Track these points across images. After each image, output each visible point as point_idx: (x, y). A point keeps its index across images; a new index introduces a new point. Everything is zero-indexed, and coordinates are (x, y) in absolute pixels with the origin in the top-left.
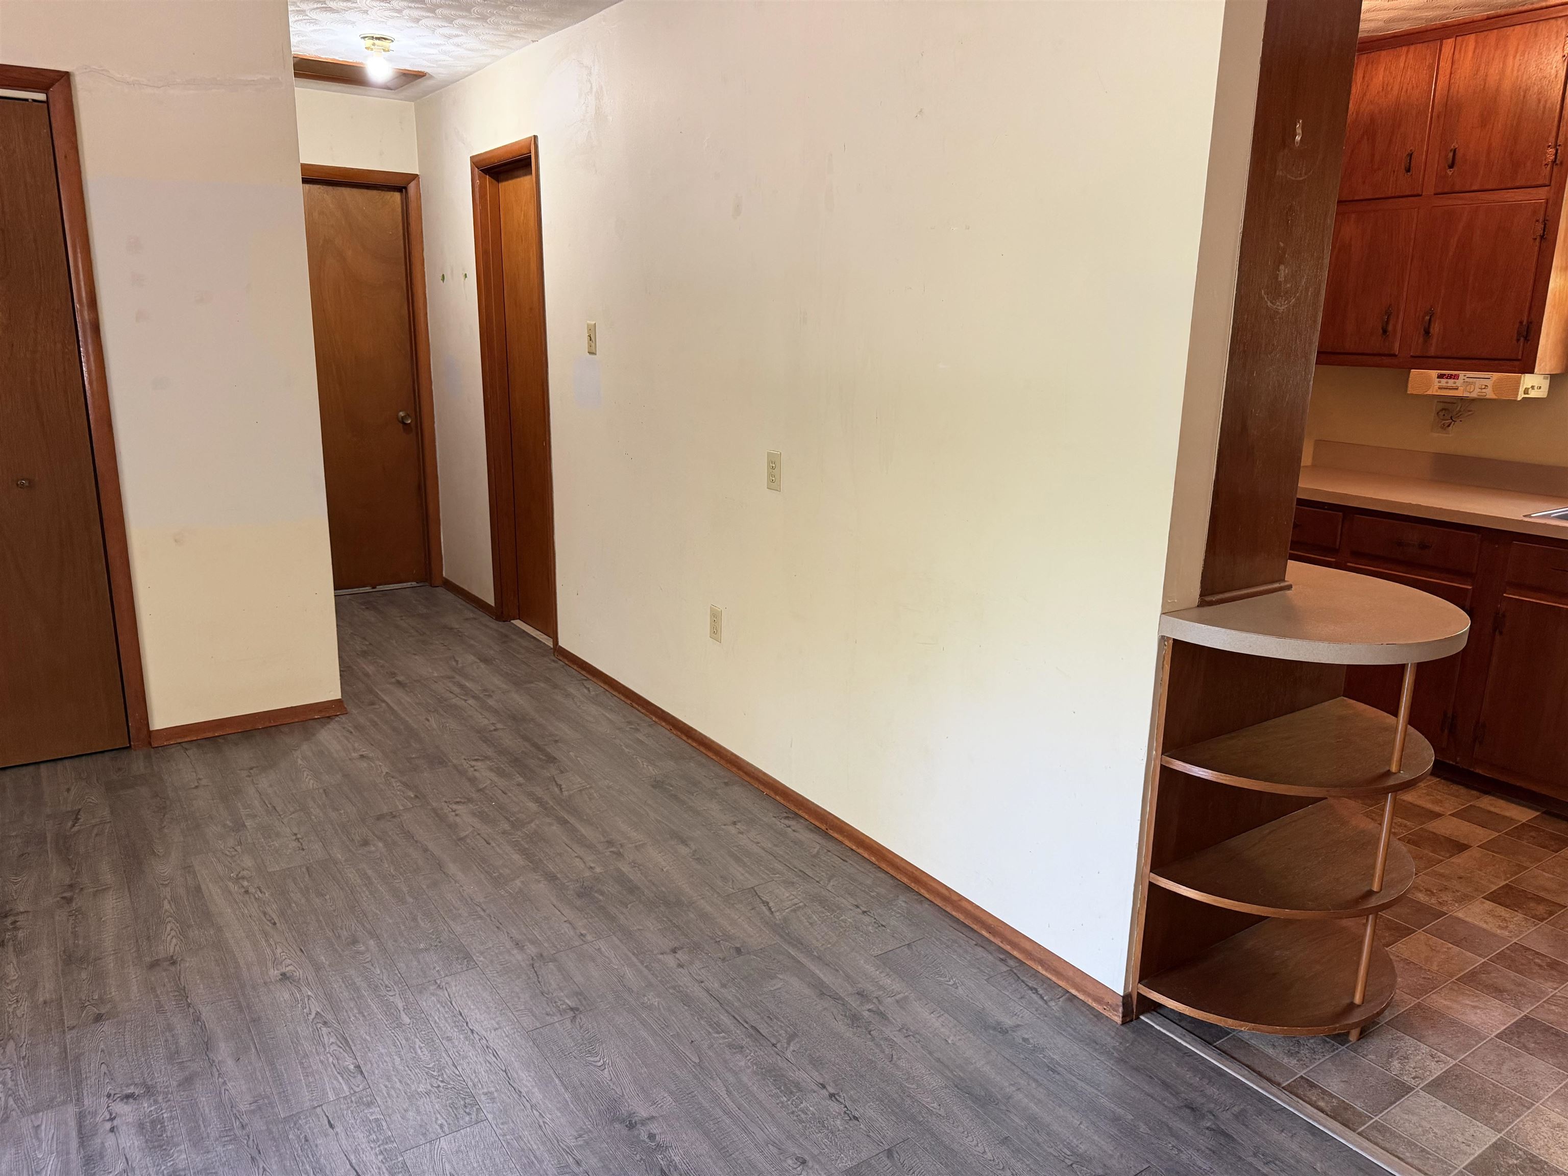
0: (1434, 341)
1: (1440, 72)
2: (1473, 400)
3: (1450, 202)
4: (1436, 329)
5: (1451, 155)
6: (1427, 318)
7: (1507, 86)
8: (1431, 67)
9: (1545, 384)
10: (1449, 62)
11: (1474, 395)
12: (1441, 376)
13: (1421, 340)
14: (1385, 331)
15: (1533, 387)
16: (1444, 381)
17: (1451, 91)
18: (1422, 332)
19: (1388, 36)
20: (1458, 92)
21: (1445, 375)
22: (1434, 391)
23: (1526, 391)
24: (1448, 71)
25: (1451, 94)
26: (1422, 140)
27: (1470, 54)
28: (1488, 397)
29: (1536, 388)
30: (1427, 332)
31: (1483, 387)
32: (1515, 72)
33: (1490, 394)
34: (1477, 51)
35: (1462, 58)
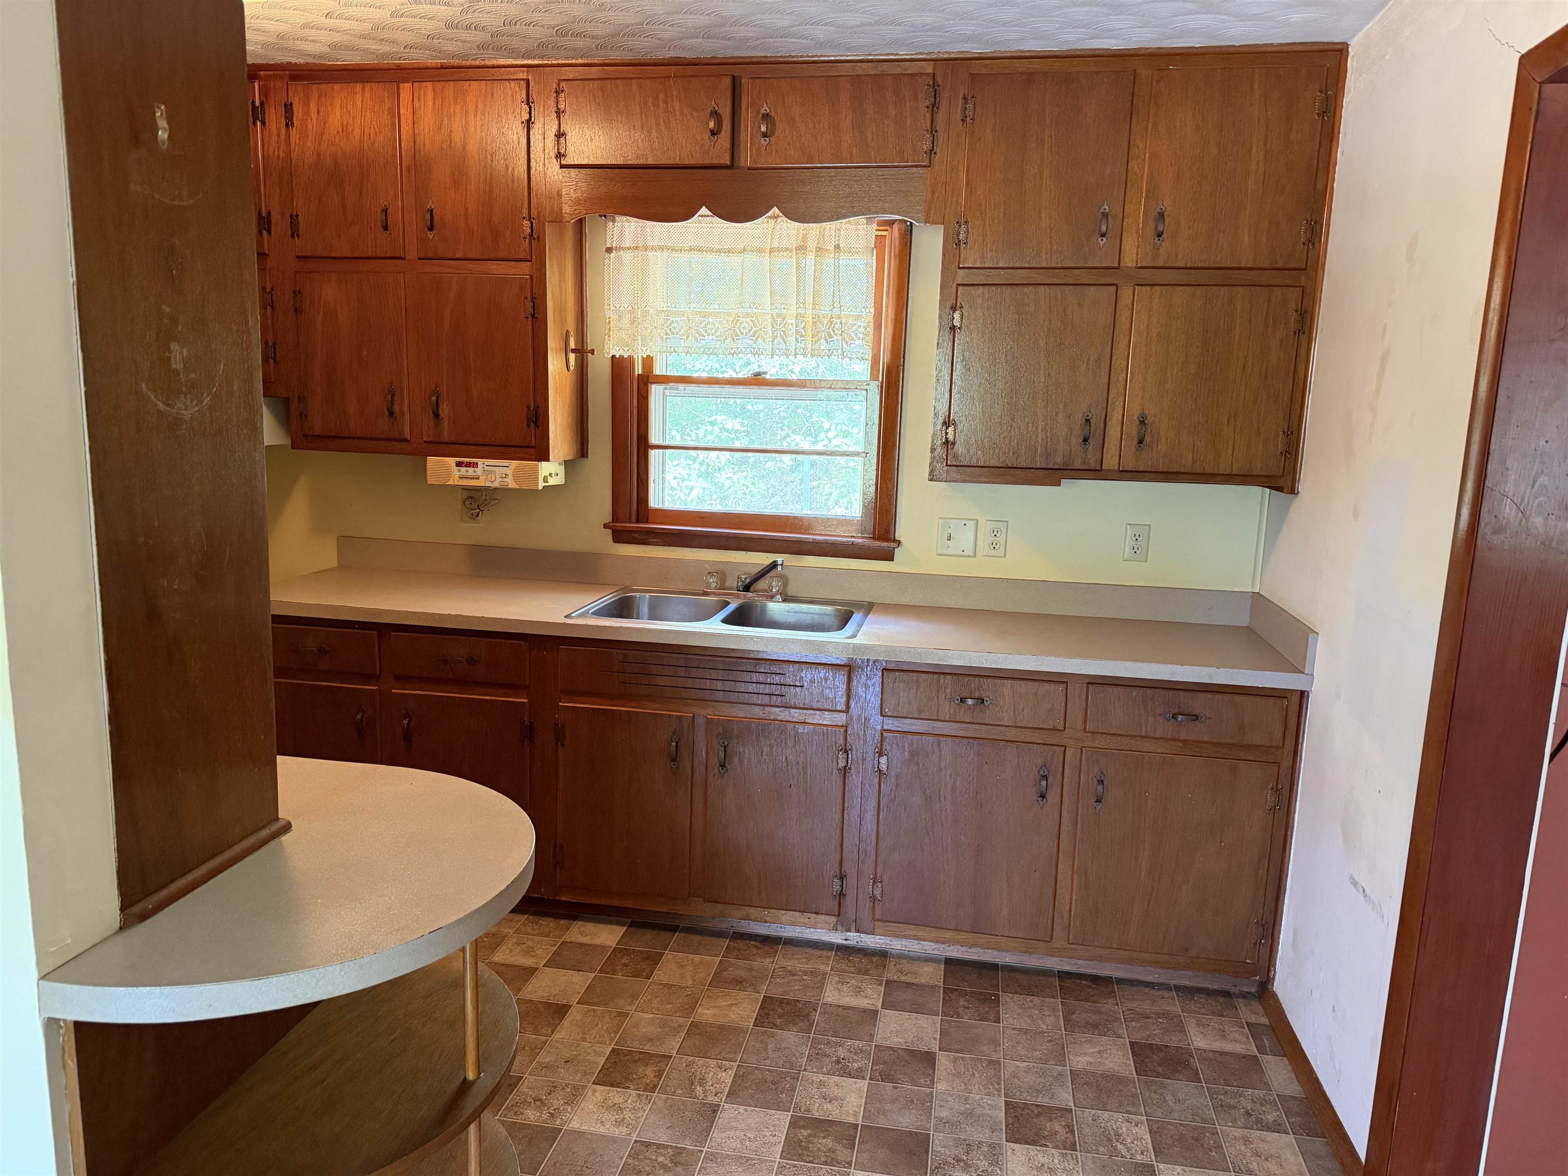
0: (446, 425)
1: (402, 120)
2: (496, 489)
3: (436, 269)
4: (445, 410)
5: (428, 216)
6: (434, 398)
7: (472, 146)
8: (391, 111)
9: (561, 470)
10: (410, 110)
11: (496, 484)
12: (459, 464)
13: (432, 423)
14: (391, 413)
15: (550, 475)
16: (463, 469)
17: (417, 143)
18: (432, 415)
19: (339, 68)
20: (424, 145)
21: (463, 462)
22: (454, 480)
23: (545, 480)
24: (410, 122)
25: (417, 148)
26: (396, 195)
27: (430, 103)
28: (510, 486)
29: (553, 475)
30: (437, 415)
31: (504, 476)
32: (479, 132)
33: (511, 484)
34: (437, 103)
35: (422, 106)
